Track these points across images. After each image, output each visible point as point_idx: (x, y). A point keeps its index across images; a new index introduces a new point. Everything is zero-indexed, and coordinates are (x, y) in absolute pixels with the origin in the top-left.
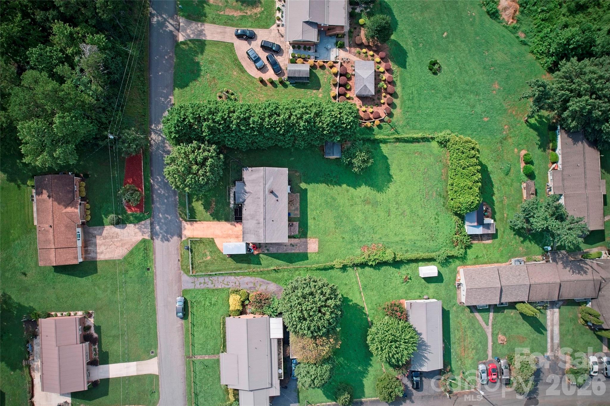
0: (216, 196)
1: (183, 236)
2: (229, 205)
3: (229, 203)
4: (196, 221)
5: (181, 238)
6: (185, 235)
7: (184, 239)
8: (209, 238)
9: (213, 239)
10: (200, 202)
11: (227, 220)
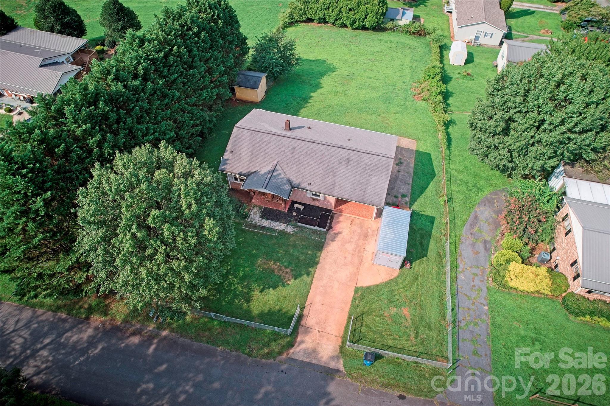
0: (255, 256)
1: (333, 365)
2: (287, 233)
3: (282, 233)
4: (301, 317)
5: (338, 371)
6: (332, 358)
7: (341, 365)
8: (354, 299)
9: (356, 290)
10: (256, 293)
11: (320, 246)
